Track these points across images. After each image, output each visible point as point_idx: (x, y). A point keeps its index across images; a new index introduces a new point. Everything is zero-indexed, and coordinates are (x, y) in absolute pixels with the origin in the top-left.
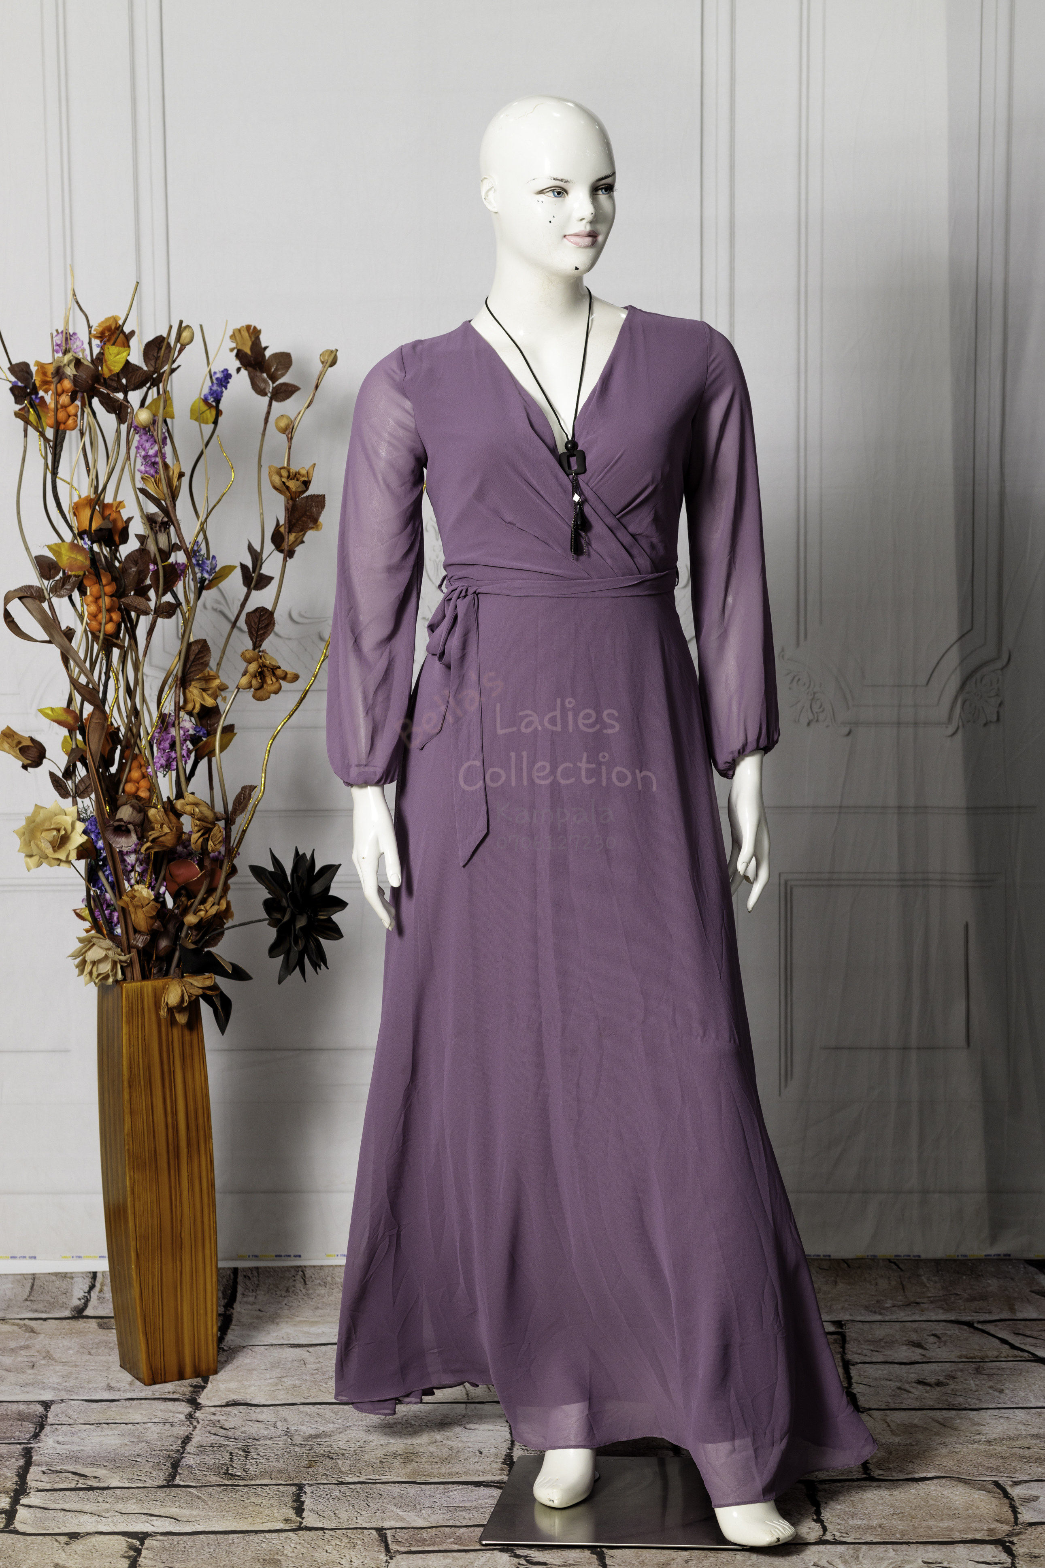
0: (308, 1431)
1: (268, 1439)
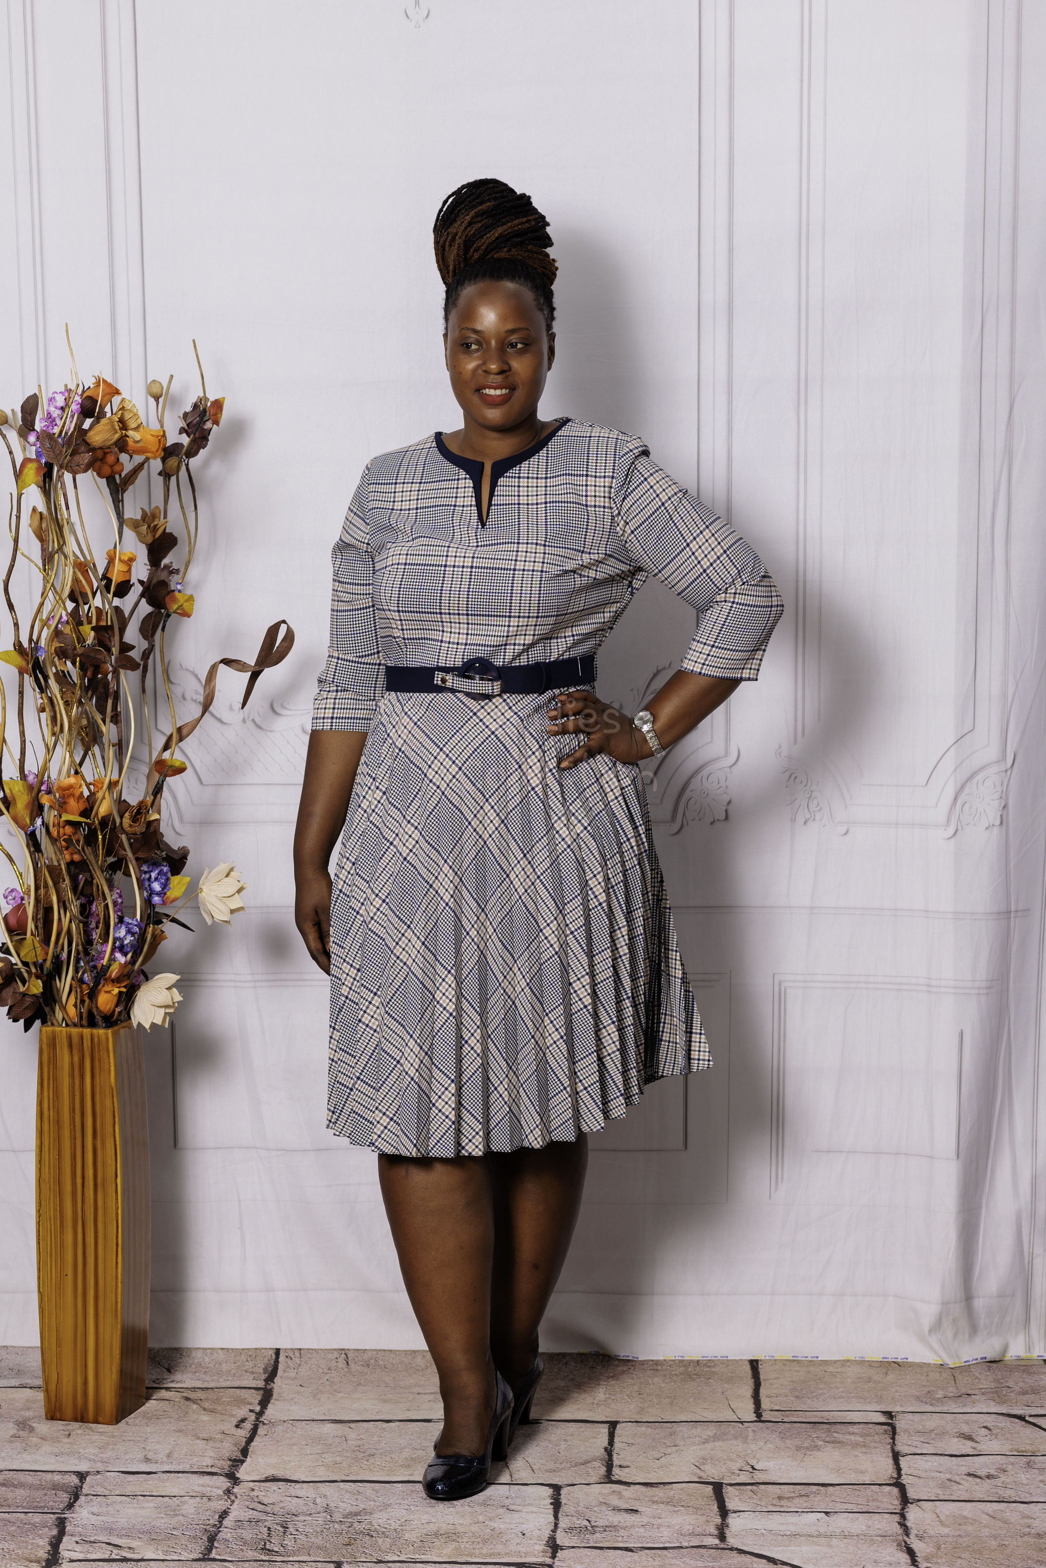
0: (349, 1509)
1: (307, 1515)
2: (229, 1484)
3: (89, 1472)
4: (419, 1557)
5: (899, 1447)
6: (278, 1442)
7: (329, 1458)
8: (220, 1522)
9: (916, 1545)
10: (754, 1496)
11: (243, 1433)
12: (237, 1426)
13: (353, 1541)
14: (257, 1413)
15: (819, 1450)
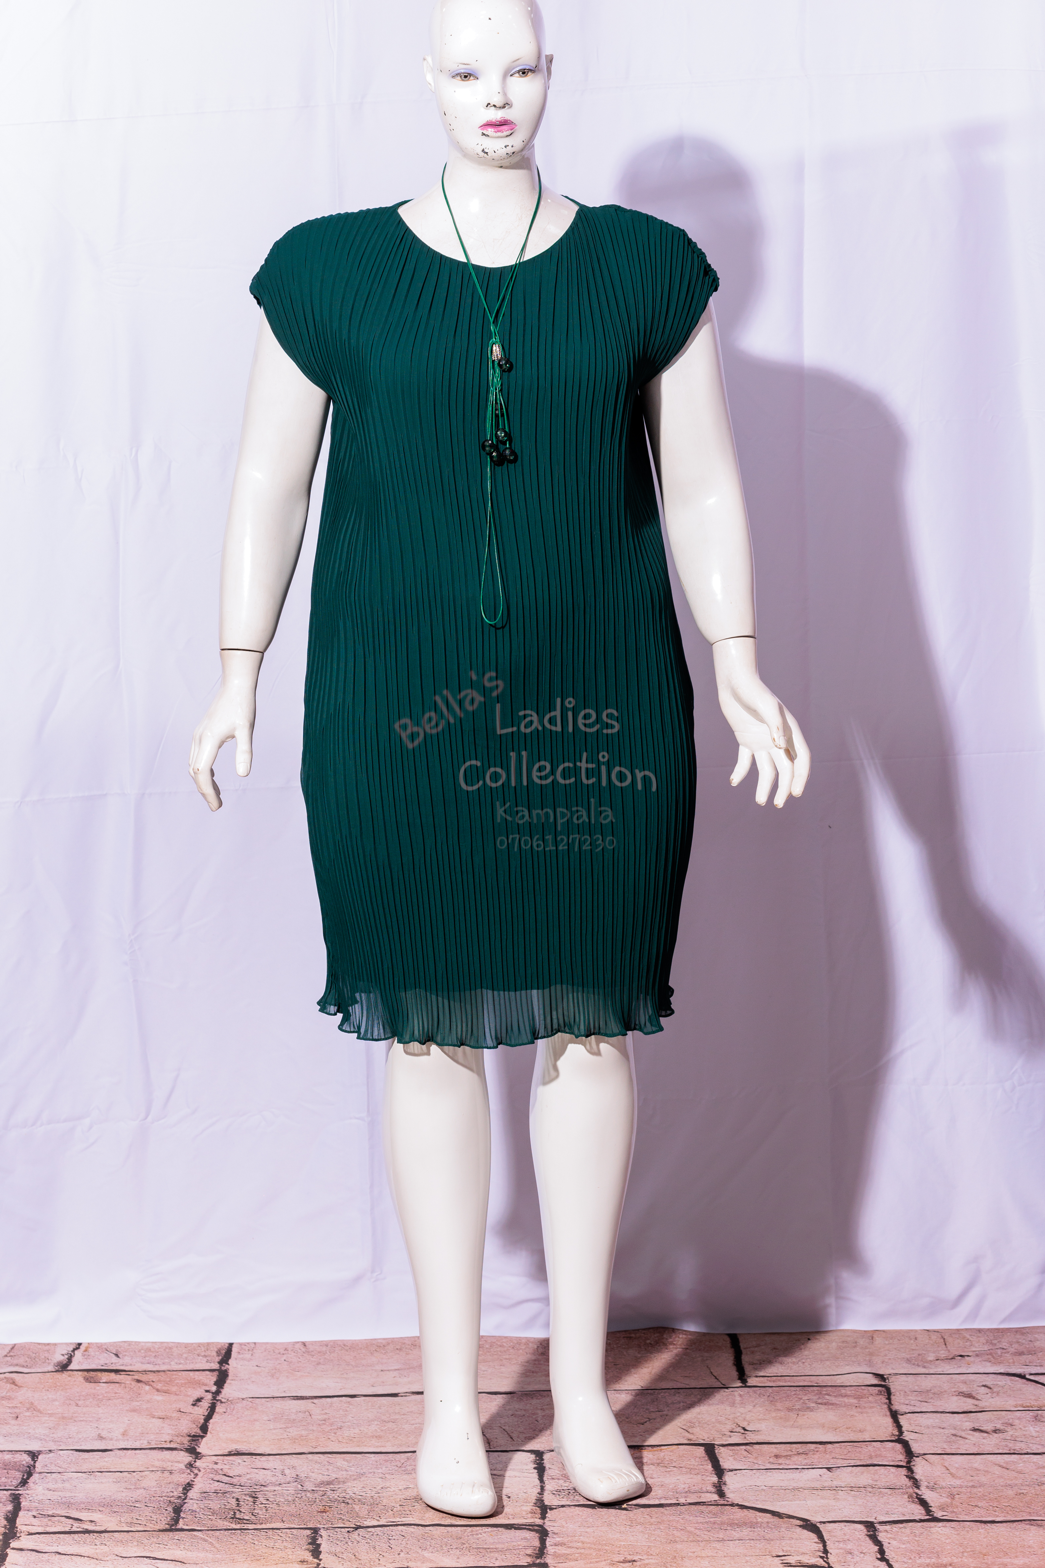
2: (191, 1458)
3: (41, 1451)
4: (400, 1520)
5: (896, 1407)
6: (238, 1418)
7: (294, 1432)
8: (185, 1494)
9: (927, 1495)
10: (749, 1455)
11: (201, 1411)
12: (193, 1405)
13: (327, 1508)
14: (213, 1393)
15: (812, 1411)
